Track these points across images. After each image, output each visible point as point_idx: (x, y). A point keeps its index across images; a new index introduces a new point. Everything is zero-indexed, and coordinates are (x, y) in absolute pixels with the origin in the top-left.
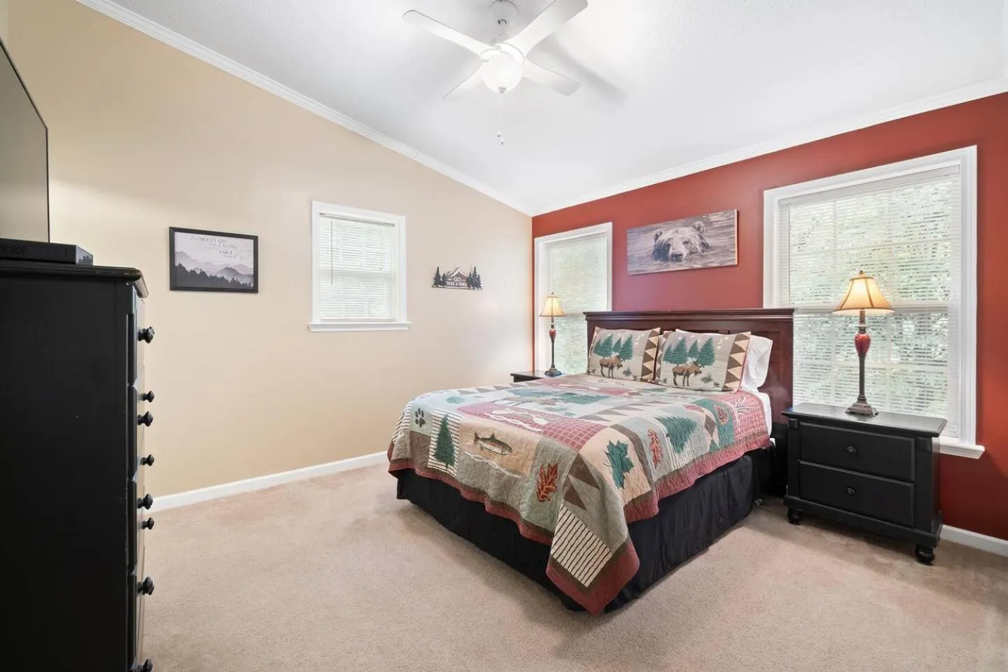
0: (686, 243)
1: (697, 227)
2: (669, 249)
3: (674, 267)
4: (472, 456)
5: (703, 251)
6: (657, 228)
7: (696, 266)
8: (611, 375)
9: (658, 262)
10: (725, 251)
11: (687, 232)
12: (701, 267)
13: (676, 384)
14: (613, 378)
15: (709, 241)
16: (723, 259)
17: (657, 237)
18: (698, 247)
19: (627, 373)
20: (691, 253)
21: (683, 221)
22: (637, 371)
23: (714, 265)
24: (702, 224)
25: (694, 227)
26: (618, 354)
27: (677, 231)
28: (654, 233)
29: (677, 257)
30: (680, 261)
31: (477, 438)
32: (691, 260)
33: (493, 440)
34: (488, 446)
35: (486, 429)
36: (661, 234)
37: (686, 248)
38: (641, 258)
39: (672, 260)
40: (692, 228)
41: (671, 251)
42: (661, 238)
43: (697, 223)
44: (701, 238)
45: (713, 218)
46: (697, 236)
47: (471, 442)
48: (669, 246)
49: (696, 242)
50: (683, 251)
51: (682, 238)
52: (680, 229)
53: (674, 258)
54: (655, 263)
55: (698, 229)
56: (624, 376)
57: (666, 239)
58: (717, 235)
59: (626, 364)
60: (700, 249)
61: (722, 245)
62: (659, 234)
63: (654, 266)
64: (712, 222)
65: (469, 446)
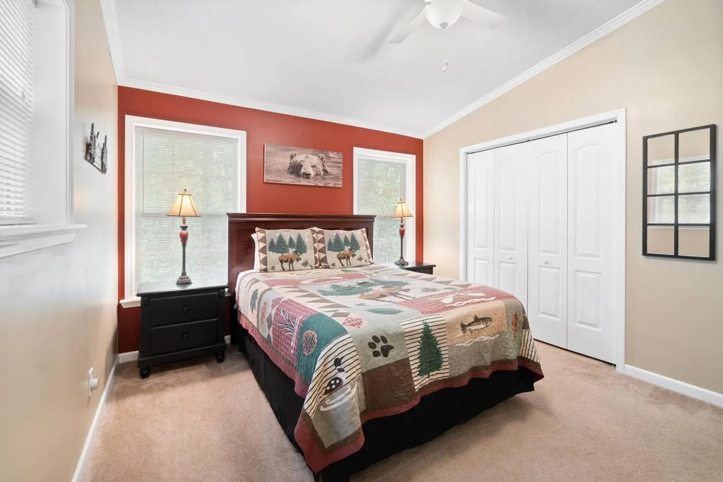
0: (313, 167)
1: (321, 157)
2: (301, 168)
3: (304, 182)
4: (464, 345)
5: (324, 175)
6: (293, 150)
7: (319, 184)
8: (291, 269)
9: (293, 176)
10: (336, 178)
11: (315, 160)
12: (323, 185)
13: (343, 265)
14: (293, 270)
15: (328, 169)
16: (335, 182)
17: (292, 157)
18: (321, 172)
19: (305, 264)
20: (317, 175)
21: (312, 150)
22: (312, 261)
23: (331, 185)
24: (324, 157)
25: (319, 157)
26: (294, 250)
27: (307, 157)
28: (290, 153)
29: (307, 176)
30: (309, 178)
31: (463, 327)
32: (316, 179)
33: (477, 320)
34: (476, 327)
35: (468, 315)
36: (296, 155)
37: (313, 170)
38: (278, 171)
39: (303, 177)
40: (317, 157)
41: (303, 171)
42: (295, 159)
43: (321, 155)
44: (324, 166)
45: (331, 155)
46: (321, 164)
47: (461, 333)
48: (301, 166)
49: (320, 168)
50: (312, 172)
51: (310, 163)
52: (310, 156)
53: (305, 176)
54: (290, 177)
55: (322, 159)
56: (303, 267)
57: (299, 161)
58: (333, 166)
59: (304, 257)
60: (322, 173)
61: (335, 173)
62: (294, 155)
63: (290, 179)
64: (330, 157)
65: (460, 338)
